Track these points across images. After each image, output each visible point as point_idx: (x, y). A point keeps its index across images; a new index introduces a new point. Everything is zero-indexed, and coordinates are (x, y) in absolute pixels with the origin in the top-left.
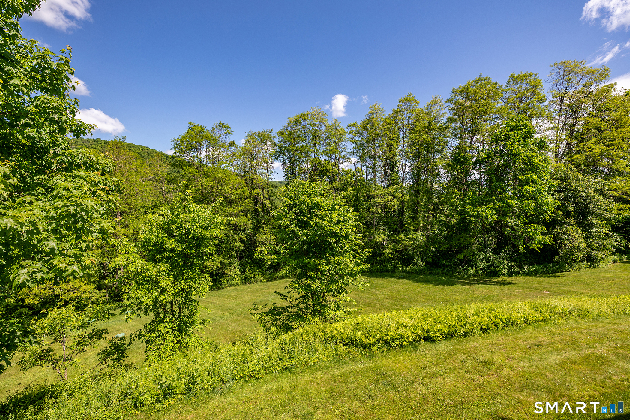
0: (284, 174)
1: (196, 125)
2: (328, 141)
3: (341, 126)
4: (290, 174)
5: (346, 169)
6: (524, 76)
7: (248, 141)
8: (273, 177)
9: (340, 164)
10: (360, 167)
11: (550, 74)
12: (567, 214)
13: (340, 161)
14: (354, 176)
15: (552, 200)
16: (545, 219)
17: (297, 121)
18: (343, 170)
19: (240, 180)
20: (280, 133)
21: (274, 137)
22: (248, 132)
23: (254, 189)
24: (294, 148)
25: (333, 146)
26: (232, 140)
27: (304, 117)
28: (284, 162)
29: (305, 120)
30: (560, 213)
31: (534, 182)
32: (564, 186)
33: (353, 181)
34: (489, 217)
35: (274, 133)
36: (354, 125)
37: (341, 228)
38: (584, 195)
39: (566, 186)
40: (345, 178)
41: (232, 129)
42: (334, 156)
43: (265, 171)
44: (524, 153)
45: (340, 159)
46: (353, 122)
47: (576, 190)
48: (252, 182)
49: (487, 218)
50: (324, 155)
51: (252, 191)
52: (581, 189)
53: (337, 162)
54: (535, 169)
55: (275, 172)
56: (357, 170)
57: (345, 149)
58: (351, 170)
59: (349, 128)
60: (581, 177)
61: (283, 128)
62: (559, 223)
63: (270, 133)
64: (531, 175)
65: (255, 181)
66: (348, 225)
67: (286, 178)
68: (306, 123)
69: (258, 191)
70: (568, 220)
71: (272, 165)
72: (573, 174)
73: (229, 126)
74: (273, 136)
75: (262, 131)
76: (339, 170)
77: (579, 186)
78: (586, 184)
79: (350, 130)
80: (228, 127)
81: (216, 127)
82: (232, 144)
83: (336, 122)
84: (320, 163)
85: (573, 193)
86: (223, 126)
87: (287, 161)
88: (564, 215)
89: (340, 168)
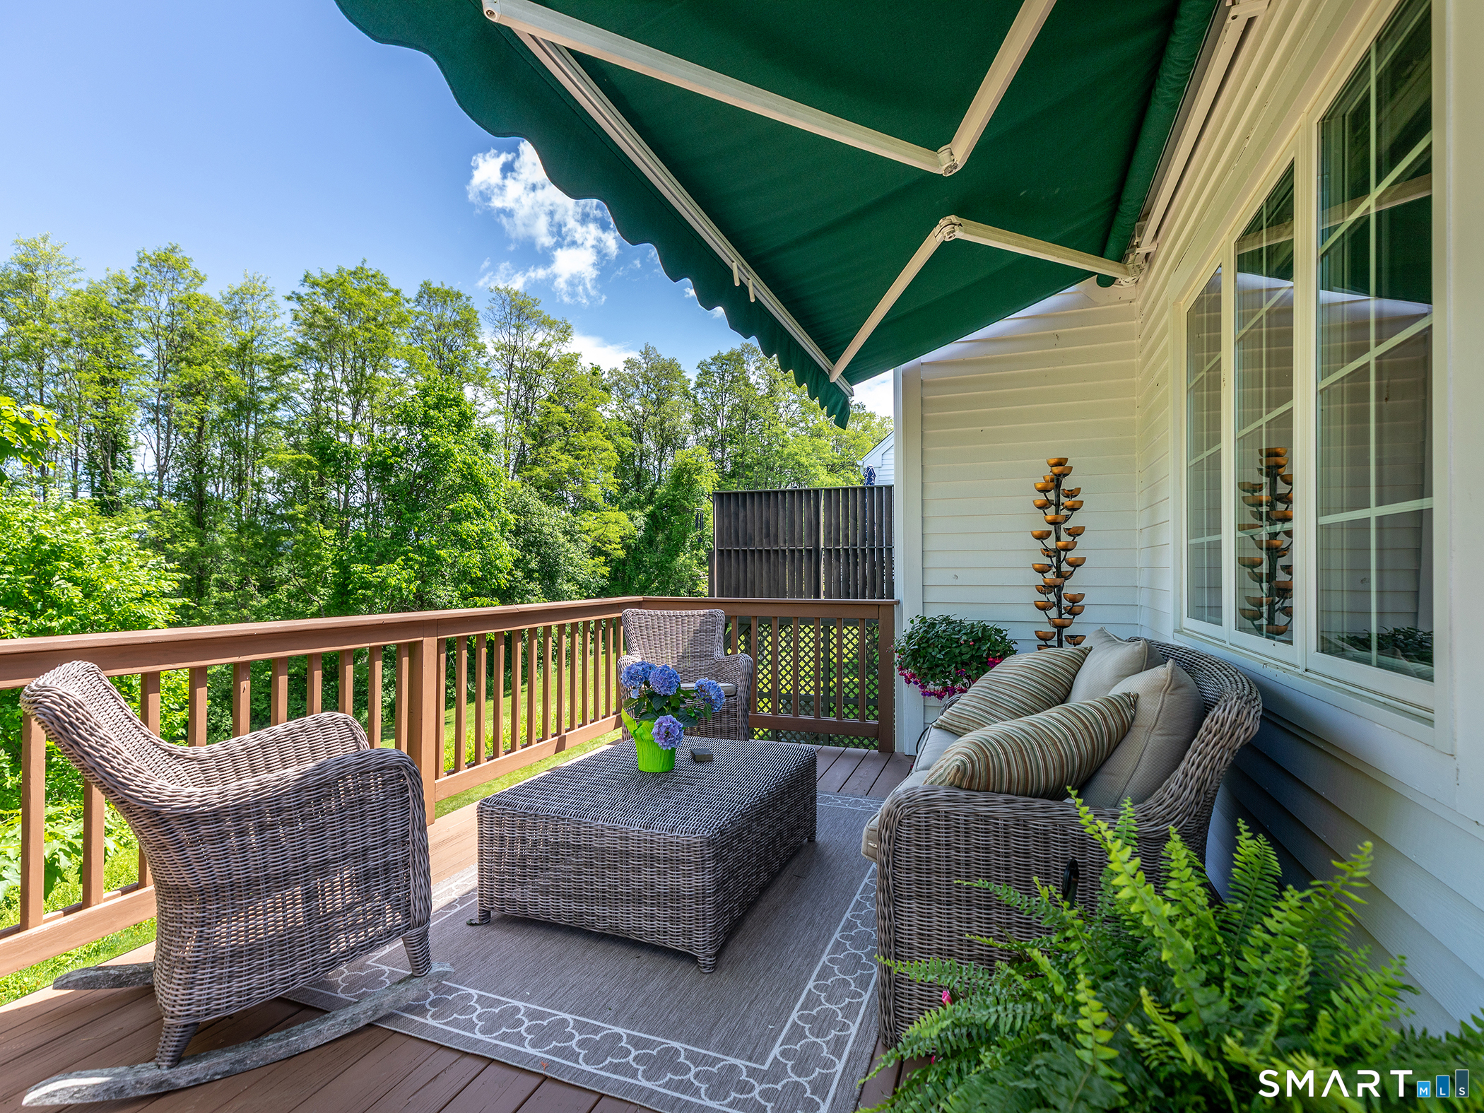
6: (447, 293)
11: (489, 305)
12: (529, 575)
15: (509, 548)
16: (499, 585)
30: (519, 574)
31: (478, 513)
32: (522, 524)
34: (404, 585)
38: (551, 540)
39: (526, 523)
44: (460, 456)
47: (541, 533)
49: (400, 589)
52: (546, 530)
54: (478, 489)
60: (544, 508)
62: (518, 593)
64: (469, 501)
70: (531, 586)
72: (536, 504)
77: (543, 525)
78: (553, 521)
85: (536, 538)
88: (525, 578)
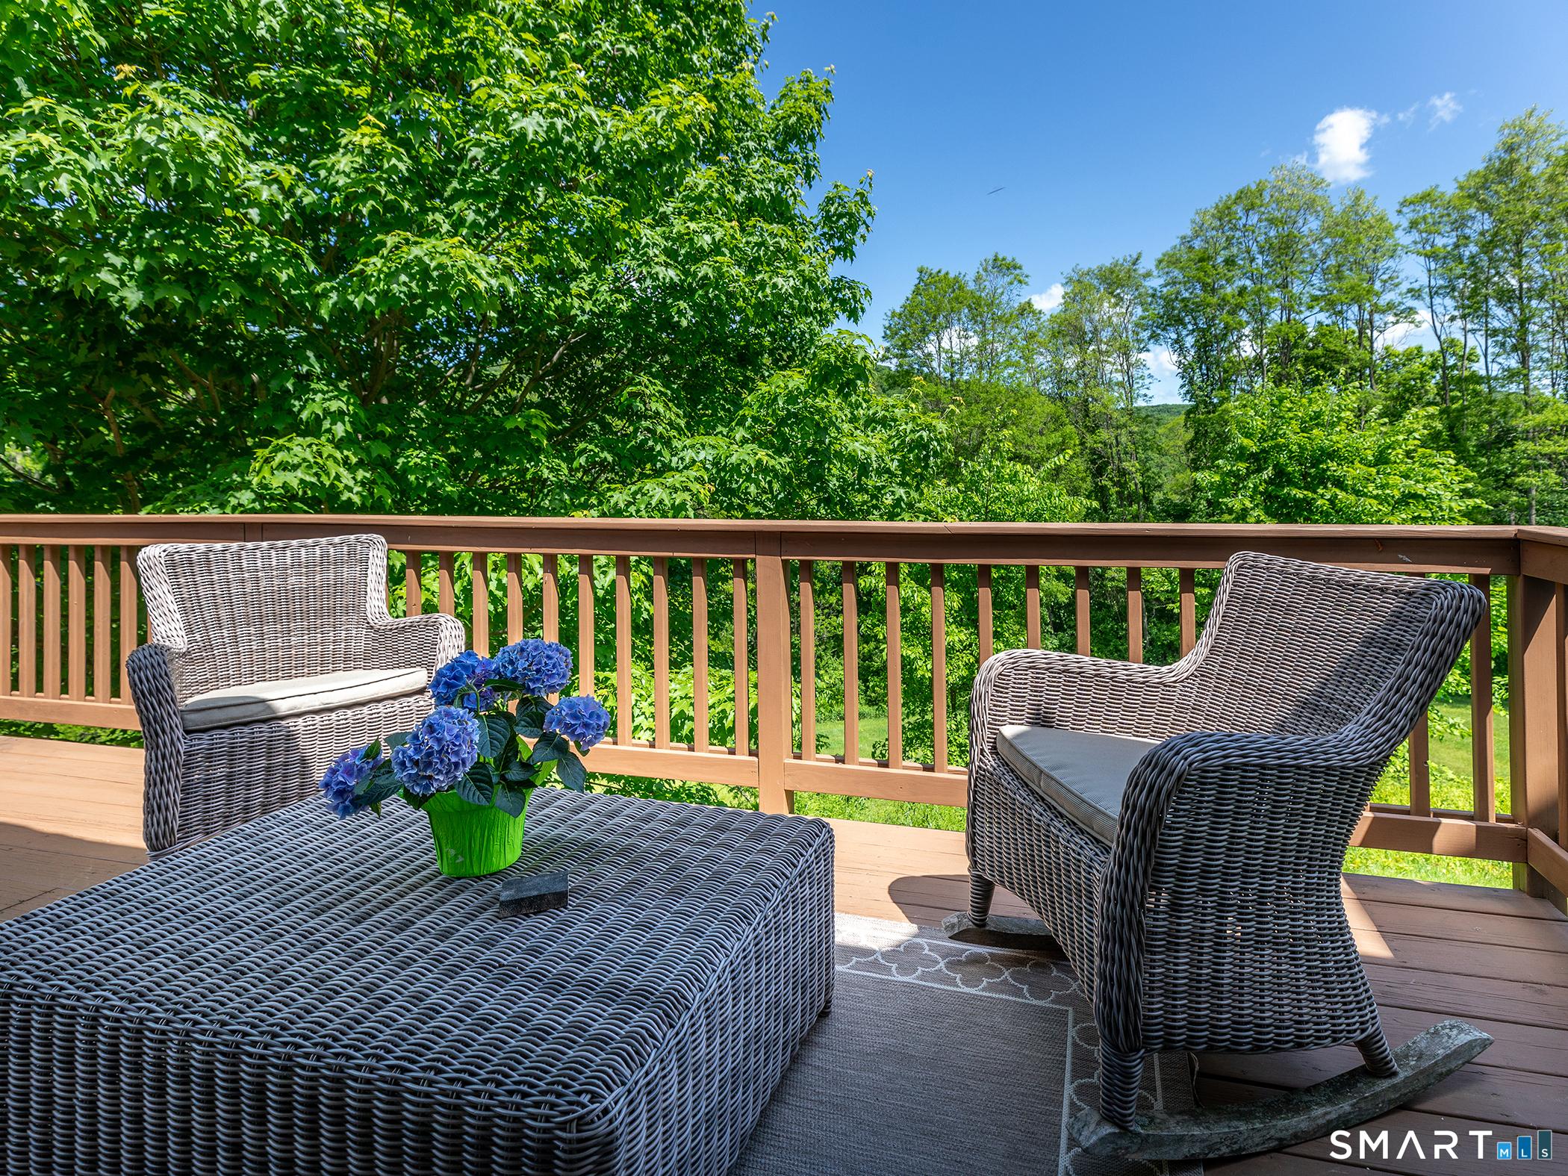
0: (1181, 382)
1: (934, 272)
2: (1332, 262)
3: (1378, 208)
4: (1197, 379)
5: (1400, 349)
7: (1070, 299)
8: (1149, 393)
9: (1376, 334)
10: (1459, 336)
13: (1376, 324)
14: (1433, 367)
17: (1224, 214)
18: (1388, 353)
19: (1050, 408)
20: (1169, 261)
21: (1148, 275)
22: (1068, 271)
23: (1092, 431)
24: (1214, 300)
25: (1351, 277)
26: (1023, 300)
27: (1248, 199)
28: (1178, 345)
29: (1253, 208)
33: (1432, 386)
35: (1147, 264)
36: (1426, 198)
37: (1419, 517)
40: (1397, 377)
41: (1025, 270)
42: (1355, 308)
43: (1118, 377)
45: (1376, 317)
46: (1420, 190)
48: (1087, 411)
50: (1321, 310)
51: (1088, 436)
53: (1365, 326)
55: (1150, 376)
56: (1448, 346)
57: (1391, 282)
58: (1419, 349)
59: (1405, 210)
61: (1178, 242)
63: (1134, 264)
65: (1094, 408)
66: (1440, 508)
67: (1188, 392)
68: (1254, 219)
69: (1104, 434)
71: (1143, 356)
73: (1019, 262)
74: (1142, 271)
75: (1108, 263)
76: (1372, 353)
79: (1411, 216)
80: (1015, 268)
81: (986, 270)
82: (1026, 309)
83: (1358, 198)
84: (1302, 336)
86: (1002, 266)
87: (1189, 341)
89: (1378, 345)
